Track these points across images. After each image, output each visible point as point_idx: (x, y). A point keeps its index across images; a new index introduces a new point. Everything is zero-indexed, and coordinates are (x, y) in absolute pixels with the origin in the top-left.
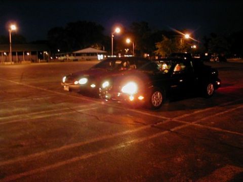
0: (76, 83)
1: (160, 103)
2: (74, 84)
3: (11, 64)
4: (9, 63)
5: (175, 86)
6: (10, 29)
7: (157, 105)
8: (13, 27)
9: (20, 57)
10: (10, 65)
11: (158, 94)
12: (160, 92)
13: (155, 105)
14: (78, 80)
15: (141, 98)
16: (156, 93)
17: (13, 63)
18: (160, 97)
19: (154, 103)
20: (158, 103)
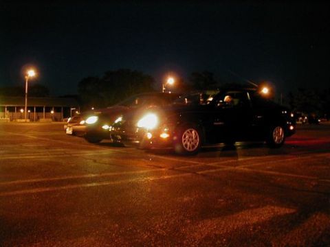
0: (82, 122)
1: (196, 147)
2: (79, 125)
3: (26, 122)
4: (23, 120)
5: (220, 123)
6: (27, 75)
7: (191, 150)
8: (31, 73)
9: (40, 114)
10: (23, 122)
11: (193, 132)
12: (196, 130)
13: (188, 149)
14: (85, 120)
15: (165, 136)
16: (189, 130)
17: (28, 120)
18: (196, 138)
19: (186, 145)
20: (193, 146)
